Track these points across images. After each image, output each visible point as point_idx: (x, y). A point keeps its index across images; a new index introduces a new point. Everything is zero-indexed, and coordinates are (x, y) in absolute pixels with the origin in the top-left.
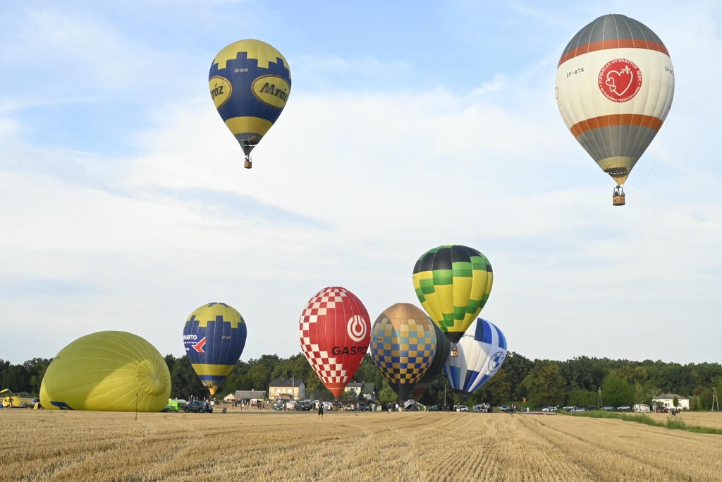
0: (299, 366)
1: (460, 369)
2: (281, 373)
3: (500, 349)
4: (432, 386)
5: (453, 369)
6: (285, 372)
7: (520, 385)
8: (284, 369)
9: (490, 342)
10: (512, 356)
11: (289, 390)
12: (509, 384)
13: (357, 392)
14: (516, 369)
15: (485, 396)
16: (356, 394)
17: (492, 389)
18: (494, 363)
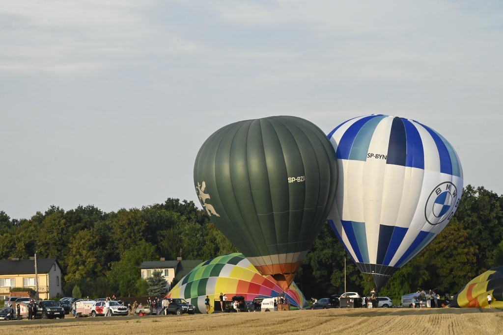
0: (50, 232)
1: (364, 223)
2: (13, 246)
3: (445, 177)
4: (320, 262)
5: (349, 226)
6: (20, 246)
7: (495, 252)
8: (19, 240)
9: (420, 165)
10: (477, 195)
11: (30, 281)
12: (472, 249)
13: (166, 278)
14: (486, 221)
15: (426, 277)
16: (166, 283)
17: (438, 261)
18: (438, 207)
